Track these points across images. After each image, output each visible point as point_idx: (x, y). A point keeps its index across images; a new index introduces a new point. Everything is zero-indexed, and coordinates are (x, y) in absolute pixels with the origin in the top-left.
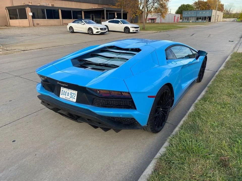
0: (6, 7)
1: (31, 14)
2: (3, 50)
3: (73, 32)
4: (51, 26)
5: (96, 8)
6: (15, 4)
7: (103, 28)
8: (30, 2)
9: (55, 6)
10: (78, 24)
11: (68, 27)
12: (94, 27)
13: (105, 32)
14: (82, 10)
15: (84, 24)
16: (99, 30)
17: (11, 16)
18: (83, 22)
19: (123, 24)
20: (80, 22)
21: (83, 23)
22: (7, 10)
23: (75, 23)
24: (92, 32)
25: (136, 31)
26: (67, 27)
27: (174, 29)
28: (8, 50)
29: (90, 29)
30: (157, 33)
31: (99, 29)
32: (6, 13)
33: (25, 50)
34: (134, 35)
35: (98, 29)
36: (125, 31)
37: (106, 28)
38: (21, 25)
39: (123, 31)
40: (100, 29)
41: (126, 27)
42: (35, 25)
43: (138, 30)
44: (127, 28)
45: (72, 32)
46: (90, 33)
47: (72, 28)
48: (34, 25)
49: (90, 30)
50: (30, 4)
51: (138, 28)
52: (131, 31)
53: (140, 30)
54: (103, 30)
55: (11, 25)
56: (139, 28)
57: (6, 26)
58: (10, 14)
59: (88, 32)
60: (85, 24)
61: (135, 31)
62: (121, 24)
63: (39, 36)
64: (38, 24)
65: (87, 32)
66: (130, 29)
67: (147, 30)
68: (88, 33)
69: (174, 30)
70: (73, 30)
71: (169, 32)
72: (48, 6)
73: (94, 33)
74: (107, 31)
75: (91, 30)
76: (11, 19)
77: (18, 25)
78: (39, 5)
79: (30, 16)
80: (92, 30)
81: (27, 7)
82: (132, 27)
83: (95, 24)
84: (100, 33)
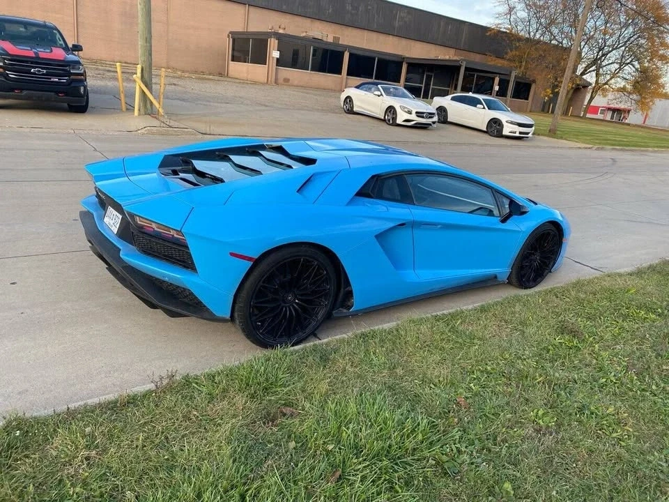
0: (231, 33)
1: (276, 54)
2: (162, 124)
3: (351, 111)
4: (318, 89)
5: (447, 57)
6: (252, 29)
7: (423, 113)
8: (283, 26)
9: (340, 43)
10: (366, 92)
11: (343, 96)
12: (403, 108)
13: (430, 125)
14: (404, 58)
15: (379, 96)
16: (413, 116)
17: (236, 54)
18: (379, 90)
19: (489, 109)
20: (373, 89)
21: (379, 93)
22: (231, 40)
23: (361, 89)
24: (394, 119)
25: (520, 133)
26: (341, 96)
27: (654, 147)
28: (170, 127)
29: (391, 110)
30: (588, 152)
31: (414, 112)
32: (227, 45)
33: (208, 132)
34: (509, 144)
35: (411, 114)
36: (489, 131)
37: (434, 114)
38: (249, 77)
39: (485, 130)
40: (416, 113)
41: (494, 118)
42: (281, 81)
43: (528, 133)
44: (495, 123)
45: (348, 110)
46: (389, 120)
47: (350, 101)
48: (276, 82)
49: (390, 112)
50: (281, 31)
51: (530, 126)
52: (506, 132)
53: (533, 134)
54: (423, 117)
55: (231, 73)
56: (533, 128)
57: (221, 74)
58: (233, 49)
59: (385, 117)
60: (382, 95)
61: (517, 135)
62: (484, 108)
63: (264, 108)
64: (286, 80)
65: (383, 118)
66: (503, 127)
67: (561, 138)
68: (384, 120)
69: (655, 152)
70: (352, 108)
71: (629, 153)
72: (325, 40)
73: (399, 121)
74: (434, 123)
75: (393, 114)
76: (233, 60)
77: (244, 75)
78: (304, 34)
79: (273, 58)
80: (395, 113)
81: (271, 37)
82: (512, 123)
83: (409, 97)
84: (415, 124)
